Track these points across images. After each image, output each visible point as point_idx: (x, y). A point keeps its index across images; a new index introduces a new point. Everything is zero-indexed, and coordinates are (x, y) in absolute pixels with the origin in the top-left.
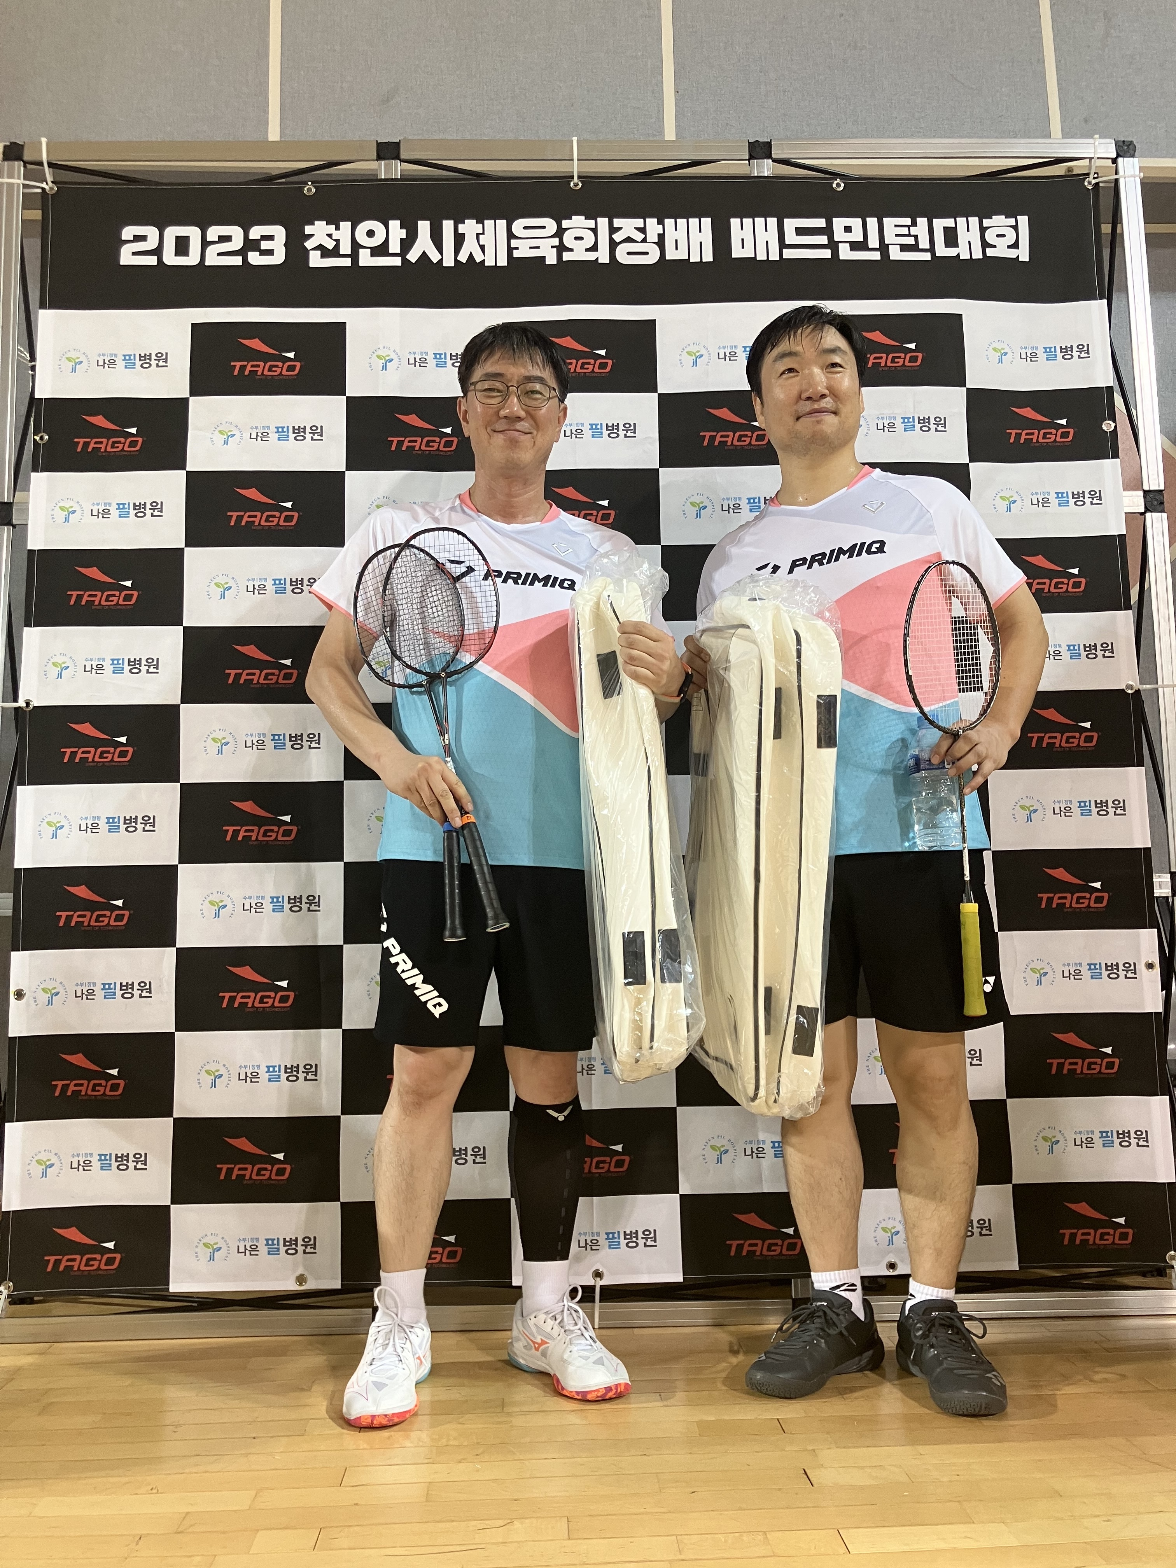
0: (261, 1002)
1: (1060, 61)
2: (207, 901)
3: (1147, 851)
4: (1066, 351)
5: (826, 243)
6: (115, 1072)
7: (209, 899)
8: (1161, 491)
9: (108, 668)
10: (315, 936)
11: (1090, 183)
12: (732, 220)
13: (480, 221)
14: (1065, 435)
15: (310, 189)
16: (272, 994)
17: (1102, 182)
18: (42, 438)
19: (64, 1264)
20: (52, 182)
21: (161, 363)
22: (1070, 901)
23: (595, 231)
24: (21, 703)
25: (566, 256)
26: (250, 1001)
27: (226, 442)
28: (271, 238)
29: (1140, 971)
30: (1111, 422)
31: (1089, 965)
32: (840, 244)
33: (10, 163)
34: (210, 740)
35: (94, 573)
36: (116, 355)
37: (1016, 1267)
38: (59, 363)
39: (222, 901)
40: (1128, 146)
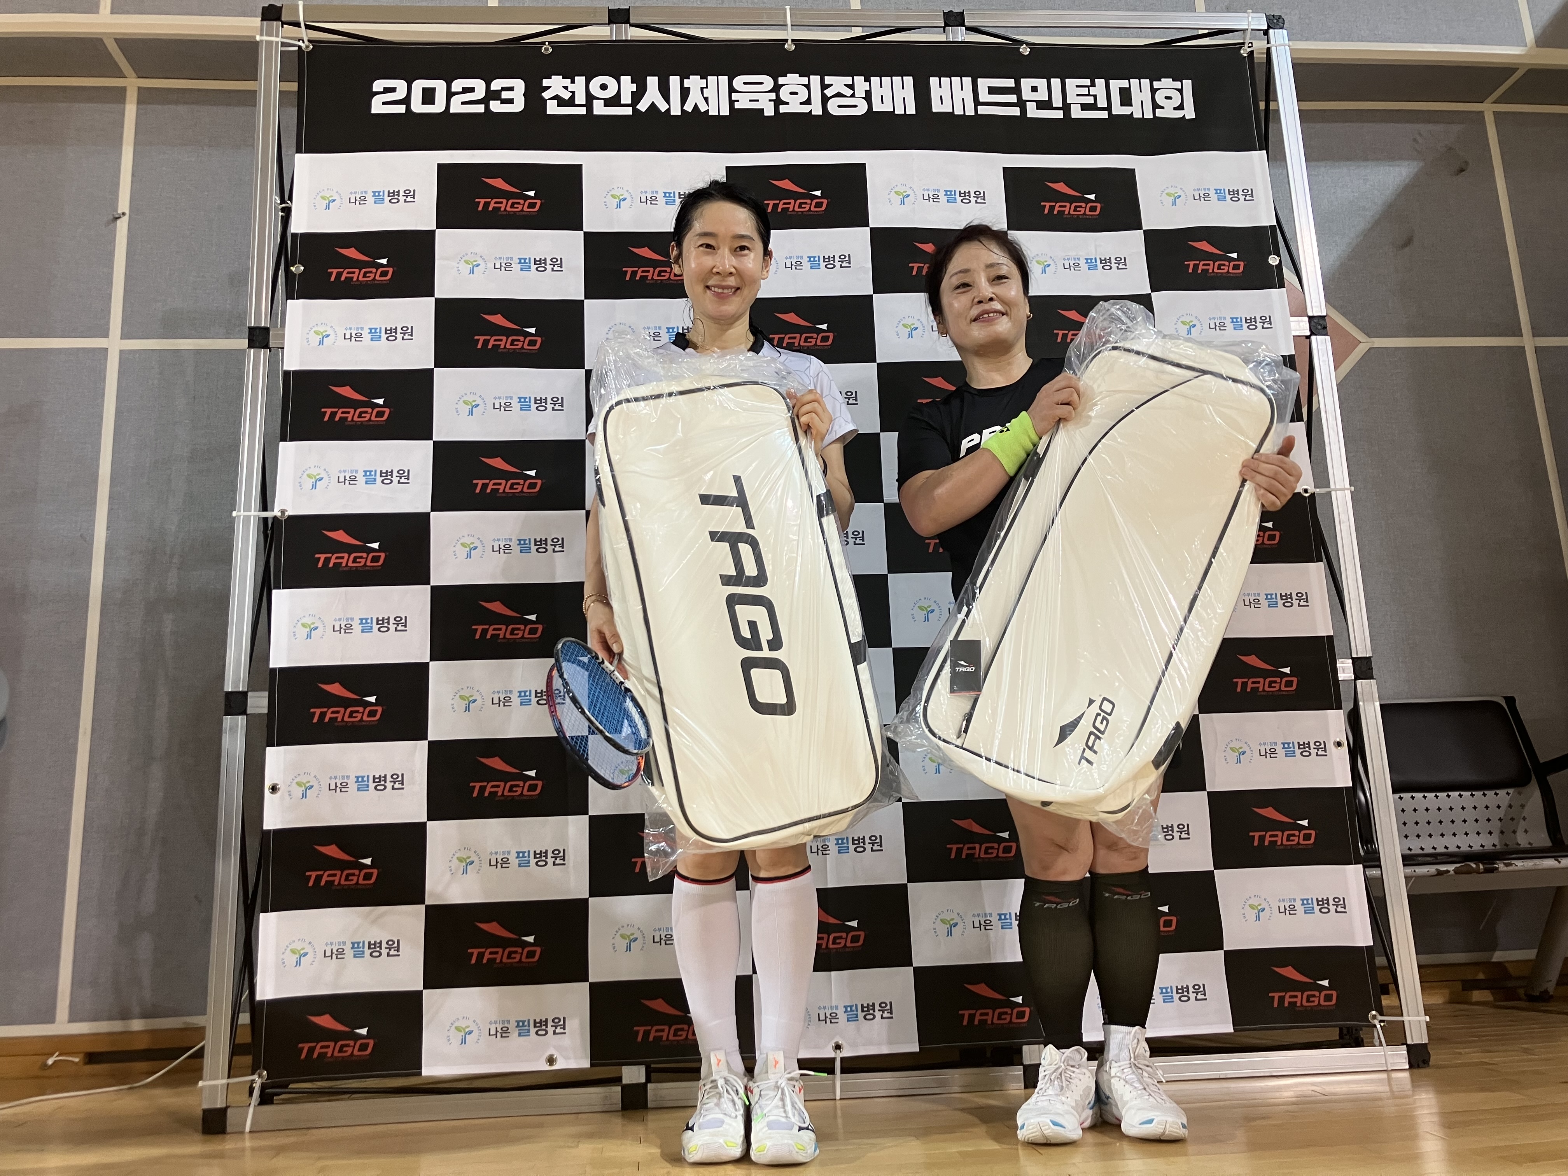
0: (510, 790)
2: (458, 696)
3: (1330, 638)
4: (1234, 194)
5: (1015, 101)
6: (368, 861)
7: (459, 694)
8: (1324, 317)
9: (361, 479)
11: (1245, 51)
12: (931, 79)
13: (704, 77)
14: (1236, 267)
15: (546, 49)
16: (521, 783)
18: (297, 269)
19: (318, 1050)
20: (308, 42)
21: (409, 199)
22: (1263, 685)
23: (808, 87)
24: (277, 513)
25: (783, 109)
26: (500, 791)
27: (472, 272)
28: (511, 89)
29: (1330, 749)
30: (1276, 257)
31: (1283, 744)
32: (1027, 103)
33: (270, 23)
34: (459, 546)
35: (346, 391)
36: (366, 193)
37: (1233, 1032)
38: (314, 201)
39: (471, 696)
40: (1277, 20)
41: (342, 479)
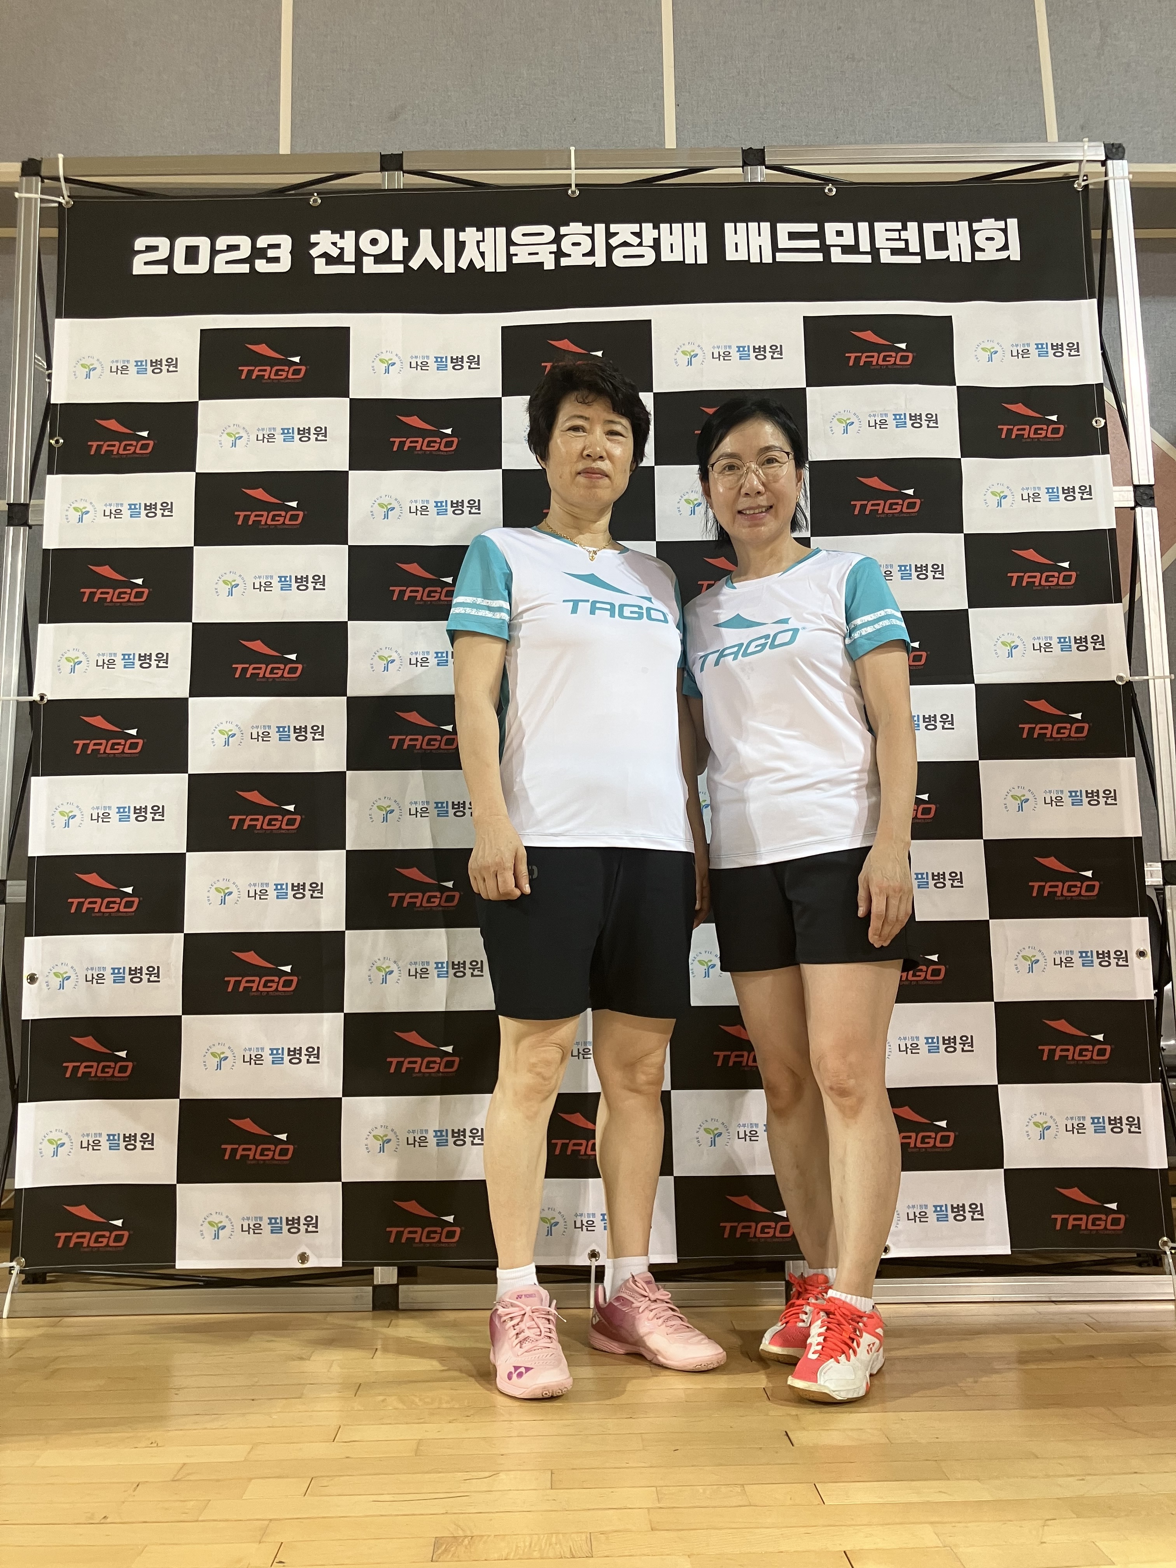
0: (265, 986)
1: (1056, 70)
2: (213, 888)
3: (1138, 840)
4: (1057, 348)
5: (818, 246)
6: (123, 1054)
7: (215, 886)
8: (1151, 486)
9: (119, 662)
10: (318, 923)
11: (1079, 185)
12: (726, 225)
13: (480, 229)
14: (1056, 431)
15: (315, 200)
16: (276, 979)
17: (1091, 184)
18: (57, 442)
19: (74, 1240)
20: (69, 197)
21: (171, 369)
22: (1061, 889)
23: (592, 236)
24: (36, 697)
25: (564, 262)
26: (255, 986)
27: (234, 445)
28: (277, 246)
29: (1132, 959)
30: (1101, 419)
31: (1081, 953)
32: (832, 248)
33: (29, 178)
34: (217, 733)
35: (106, 571)
36: (128, 361)
37: (1008, 1252)
38: (74, 369)
39: (227, 888)
40: (1117, 149)
41: (100, 663)
